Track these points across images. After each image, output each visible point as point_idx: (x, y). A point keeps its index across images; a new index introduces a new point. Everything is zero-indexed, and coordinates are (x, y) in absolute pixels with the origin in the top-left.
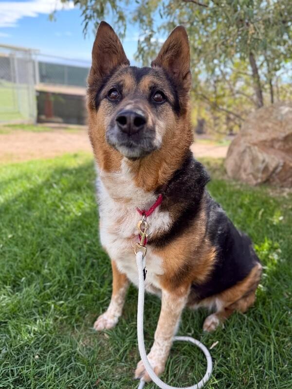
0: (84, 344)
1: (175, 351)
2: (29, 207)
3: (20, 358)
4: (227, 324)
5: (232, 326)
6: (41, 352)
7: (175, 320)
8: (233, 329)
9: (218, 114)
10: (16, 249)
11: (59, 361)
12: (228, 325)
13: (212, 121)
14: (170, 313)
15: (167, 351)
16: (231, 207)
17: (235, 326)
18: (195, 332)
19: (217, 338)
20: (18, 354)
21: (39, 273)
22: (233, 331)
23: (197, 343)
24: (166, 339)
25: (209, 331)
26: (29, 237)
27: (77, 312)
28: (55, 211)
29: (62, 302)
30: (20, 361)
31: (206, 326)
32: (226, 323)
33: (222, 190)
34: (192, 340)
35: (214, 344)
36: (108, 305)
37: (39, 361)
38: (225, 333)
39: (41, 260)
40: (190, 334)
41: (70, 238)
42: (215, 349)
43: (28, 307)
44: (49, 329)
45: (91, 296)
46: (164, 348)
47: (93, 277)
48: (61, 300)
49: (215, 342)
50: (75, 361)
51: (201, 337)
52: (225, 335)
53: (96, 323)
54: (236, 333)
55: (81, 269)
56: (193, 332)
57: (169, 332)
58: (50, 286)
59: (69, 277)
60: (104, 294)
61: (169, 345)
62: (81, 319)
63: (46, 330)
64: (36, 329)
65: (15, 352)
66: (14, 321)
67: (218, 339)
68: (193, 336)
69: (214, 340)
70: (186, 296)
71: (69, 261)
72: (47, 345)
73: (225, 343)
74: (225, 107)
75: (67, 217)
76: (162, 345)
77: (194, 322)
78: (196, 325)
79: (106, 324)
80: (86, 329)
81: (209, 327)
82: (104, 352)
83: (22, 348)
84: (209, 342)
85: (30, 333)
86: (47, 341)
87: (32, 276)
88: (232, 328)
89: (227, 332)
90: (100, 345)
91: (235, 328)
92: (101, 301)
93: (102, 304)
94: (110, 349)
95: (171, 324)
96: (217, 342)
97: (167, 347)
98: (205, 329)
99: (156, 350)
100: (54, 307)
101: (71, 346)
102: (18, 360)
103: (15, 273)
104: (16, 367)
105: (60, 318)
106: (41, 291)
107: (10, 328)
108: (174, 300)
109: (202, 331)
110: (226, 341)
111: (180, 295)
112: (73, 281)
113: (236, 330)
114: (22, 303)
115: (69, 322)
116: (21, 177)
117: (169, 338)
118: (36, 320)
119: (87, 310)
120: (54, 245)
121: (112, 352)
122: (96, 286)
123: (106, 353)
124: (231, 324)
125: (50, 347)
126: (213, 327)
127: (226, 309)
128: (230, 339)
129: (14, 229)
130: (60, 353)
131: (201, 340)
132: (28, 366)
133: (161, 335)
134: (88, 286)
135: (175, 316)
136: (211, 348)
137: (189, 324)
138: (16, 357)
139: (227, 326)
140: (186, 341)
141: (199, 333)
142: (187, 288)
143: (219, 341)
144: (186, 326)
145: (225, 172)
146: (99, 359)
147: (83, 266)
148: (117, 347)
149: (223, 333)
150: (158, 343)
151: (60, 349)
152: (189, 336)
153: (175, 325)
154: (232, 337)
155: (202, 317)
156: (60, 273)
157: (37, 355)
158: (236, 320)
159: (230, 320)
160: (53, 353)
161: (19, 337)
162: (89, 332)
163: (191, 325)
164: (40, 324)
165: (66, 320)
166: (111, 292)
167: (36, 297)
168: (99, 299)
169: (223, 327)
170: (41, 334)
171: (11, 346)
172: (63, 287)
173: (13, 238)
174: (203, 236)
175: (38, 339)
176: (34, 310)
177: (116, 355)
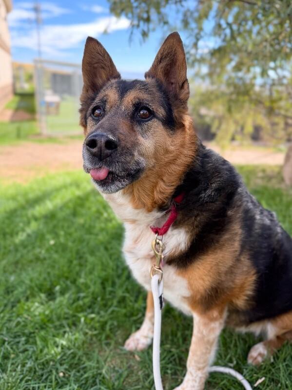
0: (112, 364)
1: (213, 384)
2: (75, 214)
3: (45, 374)
4: (276, 357)
5: (282, 360)
6: (66, 369)
7: (209, 347)
8: (284, 364)
9: (276, 120)
10: (55, 256)
11: (83, 382)
12: (278, 358)
13: (269, 127)
14: (202, 338)
15: (201, 383)
16: (287, 219)
17: (286, 361)
18: (237, 363)
19: (264, 373)
20: (43, 369)
21: (74, 282)
22: (283, 366)
23: (239, 377)
24: (199, 369)
25: (254, 364)
26: (70, 244)
27: (108, 328)
28: (98, 218)
29: (93, 316)
30: (44, 377)
31: (252, 357)
32: (275, 355)
33: (278, 199)
34: (233, 373)
35: (260, 381)
36: (141, 323)
37: (64, 379)
38: (274, 367)
39: (77, 268)
40: (231, 365)
41: (109, 247)
42: (261, 387)
43: (59, 319)
44: (77, 345)
45: (124, 311)
46: (198, 380)
47: (127, 290)
48: (93, 313)
49: (261, 378)
50: (100, 384)
51: (244, 370)
52: (273, 370)
53: (128, 342)
54: (288, 370)
55: (117, 280)
56: (235, 362)
57: (202, 361)
58: (84, 297)
59: (104, 288)
60: (138, 310)
61: (204, 376)
62: (112, 335)
63: (74, 345)
64: (64, 343)
65: (40, 367)
66: (43, 333)
67: (265, 375)
68: (234, 368)
69: (259, 375)
70: (222, 321)
71: (105, 270)
72: (73, 362)
73: (273, 380)
74: (283, 112)
75: (110, 225)
76: (195, 375)
77: (236, 351)
78: (239, 355)
79: (138, 344)
80: (115, 348)
81: (256, 358)
82: (133, 376)
83: (47, 362)
84: (254, 378)
85: (57, 346)
86: (74, 358)
87: (67, 285)
88: (282, 363)
89: (277, 367)
90: (129, 367)
91: (286, 363)
92: (135, 318)
93: (135, 322)
94: (140, 373)
95: (204, 351)
96: (263, 379)
97: (201, 378)
98: (250, 361)
99: (189, 380)
100: (85, 320)
101: (97, 365)
102: (42, 375)
103: (51, 281)
104: (39, 383)
105: (90, 333)
106: (74, 302)
107: (38, 339)
108: (205, 325)
109: (246, 362)
110: (275, 378)
111: (212, 320)
112: (107, 293)
113: (287, 365)
114: (54, 313)
115: (99, 338)
116: (71, 185)
117: (204, 368)
118: (65, 332)
119: (119, 327)
120: (92, 253)
121: (141, 378)
122: (131, 301)
123: (135, 378)
124: (282, 356)
125: (76, 364)
126: (260, 359)
127: (278, 337)
128: (280, 376)
129: (56, 236)
130: (85, 372)
131: (244, 374)
132: (50, 384)
133: (193, 363)
134: (123, 300)
135: (210, 343)
136: (256, 385)
137: (231, 353)
138: (40, 372)
139: (276, 359)
140: (226, 374)
141: (242, 364)
142: (221, 312)
143: (265, 377)
144: (228, 354)
145: (282, 180)
146: (126, 384)
147: (119, 277)
148: (147, 372)
149: (271, 367)
150: (191, 373)
151: (85, 367)
152: (230, 367)
153: (209, 353)
154: (281, 374)
155: (247, 346)
156: (95, 283)
157: (62, 372)
158: (288, 353)
159: (281, 352)
160: (79, 372)
161: (46, 351)
162: (118, 351)
163: (233, 354)
164: (68, 337)
165: (96, 335)
166: (145, 308)
167: (68, 308)
168: (132, 315)
169: (272, 360)
170: (69, 349)
171: (37, 359)
172: (96, 299)
173: (54, 245)
174: (237, 253)
175: (65, 355)
176: (65, 322)
177: (145, 380)
